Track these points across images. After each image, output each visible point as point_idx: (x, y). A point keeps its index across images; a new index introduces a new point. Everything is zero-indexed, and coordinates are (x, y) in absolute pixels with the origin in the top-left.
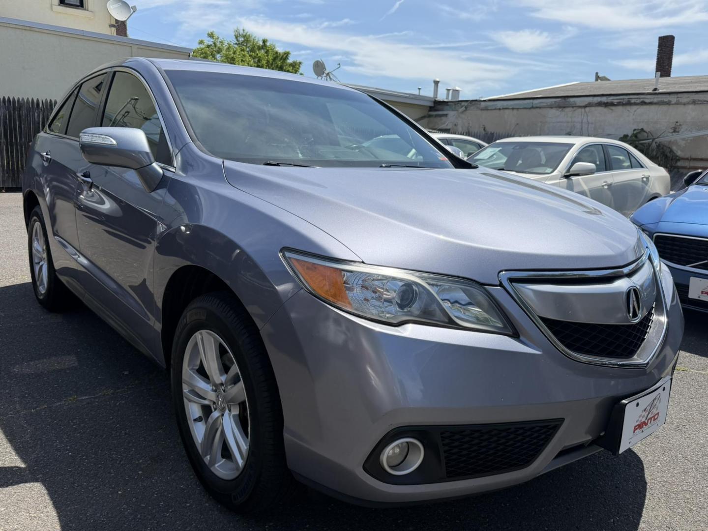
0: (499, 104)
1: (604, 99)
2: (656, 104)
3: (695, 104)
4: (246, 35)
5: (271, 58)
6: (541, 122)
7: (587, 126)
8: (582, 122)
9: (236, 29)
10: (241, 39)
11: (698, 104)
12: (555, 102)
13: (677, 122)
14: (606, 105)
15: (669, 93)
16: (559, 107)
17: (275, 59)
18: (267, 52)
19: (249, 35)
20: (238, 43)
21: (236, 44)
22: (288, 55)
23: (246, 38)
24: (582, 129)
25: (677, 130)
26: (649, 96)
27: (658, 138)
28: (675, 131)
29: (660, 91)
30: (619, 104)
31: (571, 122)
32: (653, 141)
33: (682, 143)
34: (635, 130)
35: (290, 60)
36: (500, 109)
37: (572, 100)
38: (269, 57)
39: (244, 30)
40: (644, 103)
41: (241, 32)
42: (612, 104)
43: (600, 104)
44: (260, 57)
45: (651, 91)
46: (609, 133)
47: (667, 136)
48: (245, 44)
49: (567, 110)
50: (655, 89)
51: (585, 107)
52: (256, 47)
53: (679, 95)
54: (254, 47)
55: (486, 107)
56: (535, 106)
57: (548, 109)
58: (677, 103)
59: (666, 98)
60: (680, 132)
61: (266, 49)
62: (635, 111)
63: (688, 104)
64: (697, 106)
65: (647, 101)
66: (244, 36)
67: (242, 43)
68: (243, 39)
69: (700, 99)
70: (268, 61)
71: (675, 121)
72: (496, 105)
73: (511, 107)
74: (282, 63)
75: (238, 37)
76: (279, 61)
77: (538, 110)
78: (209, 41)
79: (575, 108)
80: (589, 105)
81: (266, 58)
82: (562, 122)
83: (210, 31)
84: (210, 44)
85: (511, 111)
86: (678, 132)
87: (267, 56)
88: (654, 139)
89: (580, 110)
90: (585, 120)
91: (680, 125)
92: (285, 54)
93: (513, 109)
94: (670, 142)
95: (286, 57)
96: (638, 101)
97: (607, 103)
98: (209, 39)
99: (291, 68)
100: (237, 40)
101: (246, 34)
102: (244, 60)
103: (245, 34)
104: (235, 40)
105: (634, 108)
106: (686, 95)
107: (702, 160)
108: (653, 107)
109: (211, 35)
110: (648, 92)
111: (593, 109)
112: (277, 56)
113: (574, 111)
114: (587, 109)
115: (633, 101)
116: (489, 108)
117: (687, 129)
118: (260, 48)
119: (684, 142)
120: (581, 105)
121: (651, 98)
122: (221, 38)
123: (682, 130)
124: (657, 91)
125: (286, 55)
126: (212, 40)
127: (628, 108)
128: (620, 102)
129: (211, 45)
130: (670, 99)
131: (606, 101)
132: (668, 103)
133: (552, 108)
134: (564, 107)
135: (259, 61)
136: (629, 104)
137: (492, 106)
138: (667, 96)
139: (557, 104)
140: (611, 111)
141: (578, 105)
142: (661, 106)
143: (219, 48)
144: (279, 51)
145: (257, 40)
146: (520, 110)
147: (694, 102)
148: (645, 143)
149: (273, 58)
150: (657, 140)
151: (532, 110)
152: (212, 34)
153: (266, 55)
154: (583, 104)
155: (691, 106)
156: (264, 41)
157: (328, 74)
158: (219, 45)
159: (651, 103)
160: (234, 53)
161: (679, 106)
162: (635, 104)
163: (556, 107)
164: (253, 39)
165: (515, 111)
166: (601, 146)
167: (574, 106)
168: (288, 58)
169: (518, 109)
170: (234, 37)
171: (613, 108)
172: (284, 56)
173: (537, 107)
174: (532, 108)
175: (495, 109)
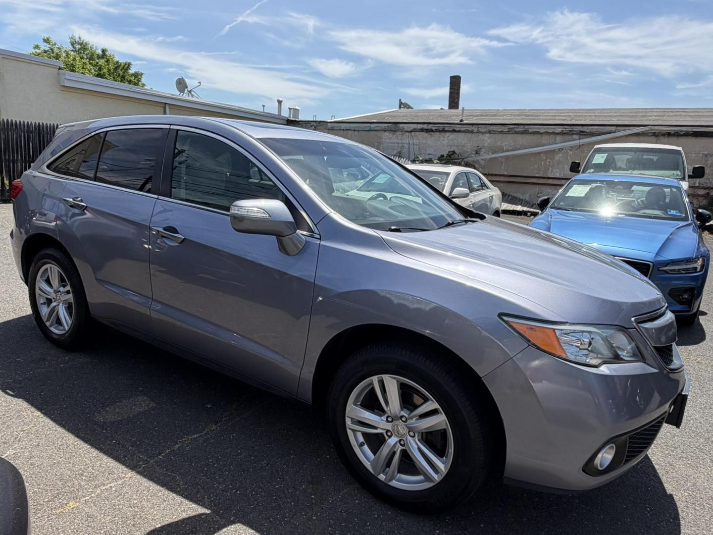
0: (343, 126)
1: (425, 126)
2: (463, 132)
3: (490, 133)
4: (82, 43)
5: (111, 67)
6: (377, 142)
7: (413, 147)
8: (409, 144)
9: (71, 35)
10: (78, 47)
11: (492, 133)
12: (388, 126)
13: (478, 147)
14: (428, 131)
15: (473, 124)
16: (391, 131)
17: (116, 69)
18: (108, 61)
19: (86, 43)
20: (74, 50)
21: (72, 51)
22: (129, 66)
23: (82, 46)
24: (409, 148)
25: (478, 152)
26: (458, 126)
27: (466, 158)
28: (477, 153)
29: (465, 122)
30: (437, 131)
31: (401, 143)
32: (462, 160)
33: (483, 162)
34: (449, 152)
35: (131, 71)
36: (344, 130)
37: (401, 125)
38: (110, 66)
39: (80, 38)
40: (454, 131)
41: (77, 40)
42: (431, 131)
43: (422, 130)
44: (101, 65)
45: (458, 122)
46: (431, 153)
47: (472, 157)
48: (82, 52)
49: (398, 133)
50: (461, 121)
51: (411, 131)
52: (96, 56)
53: (479, 126)
54: (93, 55)
55: (332, 128)
56: (372, 129)
57: (383, 132)
58: (478, 132)
59: (470, 128)
60: (481, 154)
61: (106, 58)
62: (448, 137)
63: (486, 133)
64: (491, 135)
65: (457, 129)
66: (81, 44)
67: (79, 50)
68: (80, 47)
69: (494, 130)
70: (109, 70)
71: (477, 145)
72: (340, 126)
73: (353, 129)
74: (124, 72)
75: (74, 44)
76: (121, 70)
77: (374, 132)
78: (45, 47)
79: (403, 132)
80: (414, 130)
81: (107, 66)
82: (394, 143)
83: (46, 36)
84: (46, 50)
85: (353, 132)
86: (479, 154)
87: (108, 65)
88: (463, 159)
89: (407, 134)
90: (411, 142)
91: (480, 149)
92: (126, 64)
93: (354, 130)
94: (474, 161)
95: (128, 67)
96: (450, 129)
97: (428, 129)
98: (46, 44)
99: (133, 78)
100: (74, 47)
101: (83, 41)
102: (85, 67)
103: (81, 41)
104: (71, 46)
105: (448, 134)
106: (484, 126)
107: (496, 175)
108: (461, 134)
109: (47, 41)
110: (456, 122)
111: (417, 133)
112: (117, 66)
113: (403, 134)
114: (413, 134)
115: (447, 129)
116: (335, 129)
117: (485, 152)
118: (99, 57)
119: (484, 161)
120: (408, 130)
121: (459, 127)
122: (59, 45)
123: (482, 152)
124: (463, 122)
125: (128, 66)
126: (49, 46)
127: (443, 134)
128: (437, 129)
129: (48, 51)
130: (473, 129)
131: (427, 128)
132: (472, 132)
133: (385, 131)
134: (395, 131)
135: (100, 69)
136: (444, 131)
137: (338, 126)
138: (471, 126)
139: (389, 128)
140: (431, 136)
141: (405, 129)
142: (466, 134)
143: (57, 54)
144: (120, 62)
145: (95, 48)
146: (360, 132)
147: (490, 132)
148: (457, 162)
149: (114, 68)
150: (465, 160)
151: (370, 132)
152: (48, 39)
153: (106, 63)
154: (410, 129)
155: (487, 135)
156: (104, 51)
157: (190, 92)
158: (56, 51)
159: (459, 131)
160: (74, 60)
161: (479, 134)
162: (448, 131)
163: (388, 131)
164: (91, 47)
165: (356, 133)
166: (464, 174)
167: (403, 131)
168: (130, 69)
169: (358, 131)
170: (70, 44)
171: (432, 133)
172: (126, 66)
173: (374, 130)
174: (370, 130)
175: (340, 130)
